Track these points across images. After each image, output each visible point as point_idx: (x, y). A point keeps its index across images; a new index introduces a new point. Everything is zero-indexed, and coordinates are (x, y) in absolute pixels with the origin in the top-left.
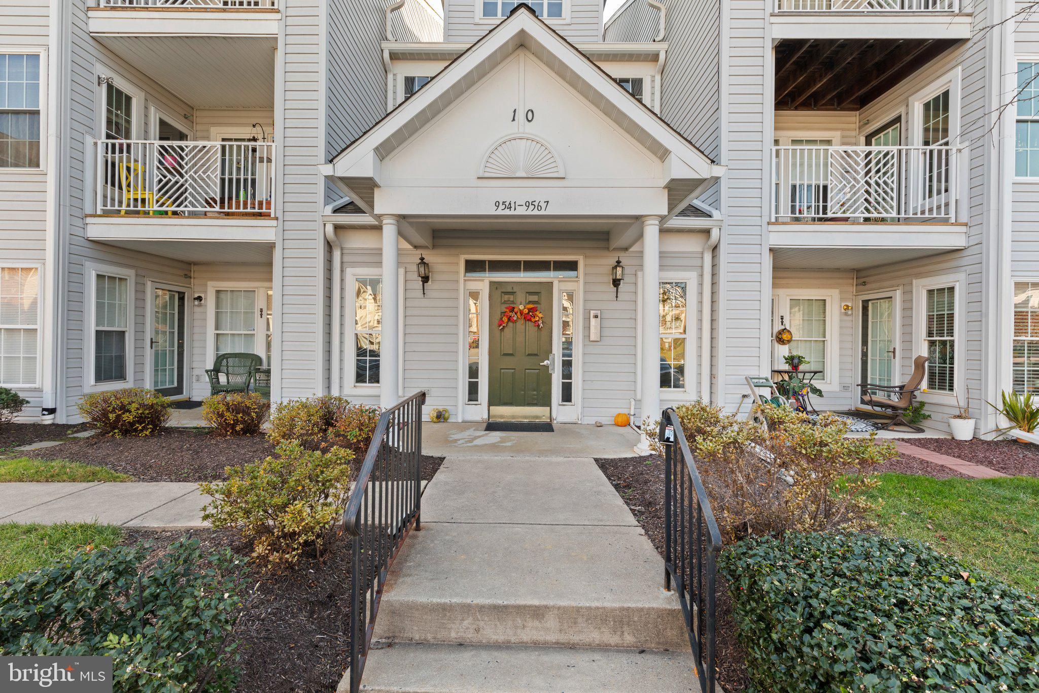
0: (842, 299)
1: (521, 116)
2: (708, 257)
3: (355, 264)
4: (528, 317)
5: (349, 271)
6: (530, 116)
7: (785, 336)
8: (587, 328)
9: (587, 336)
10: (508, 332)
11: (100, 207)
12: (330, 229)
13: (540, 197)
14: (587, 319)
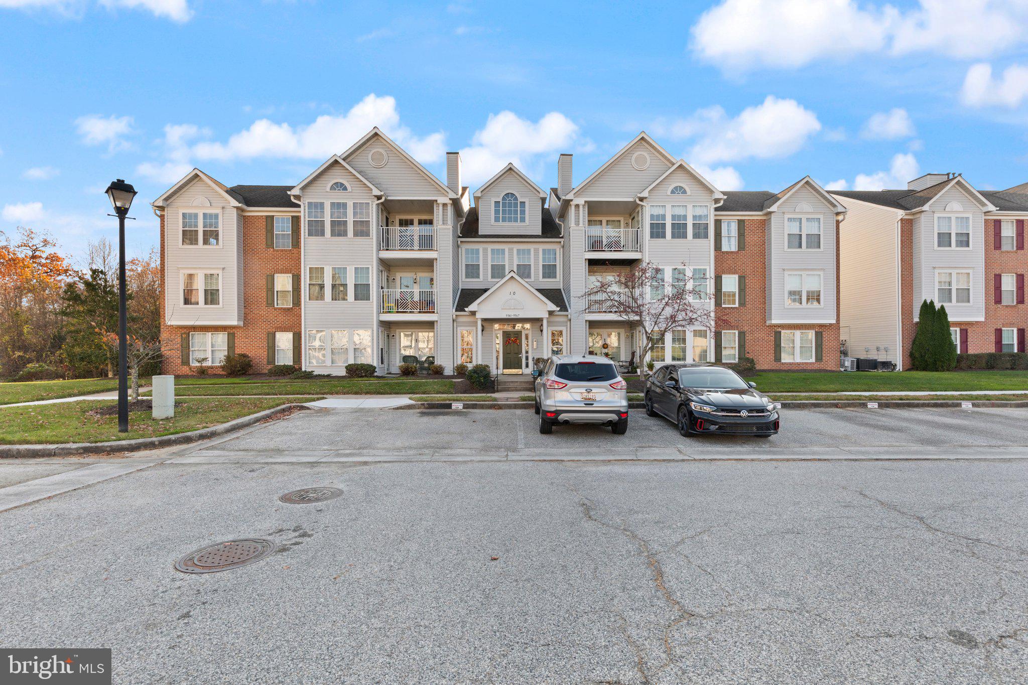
0: (625, 333)
1: (512, 293)
2: (569, 323)
3: (461, 326)
4: (515, 342)
5: (459, 328)
6: (514, 293)
7: (605, 346)
8: (533, 345)
9: (533, 347)
10: (509, 346)
11: (382, 310)
12: (454, 316)
13: (517, 314)
14: (533, 342)
